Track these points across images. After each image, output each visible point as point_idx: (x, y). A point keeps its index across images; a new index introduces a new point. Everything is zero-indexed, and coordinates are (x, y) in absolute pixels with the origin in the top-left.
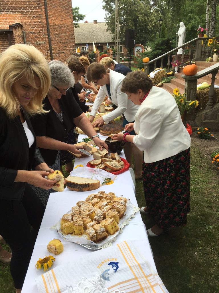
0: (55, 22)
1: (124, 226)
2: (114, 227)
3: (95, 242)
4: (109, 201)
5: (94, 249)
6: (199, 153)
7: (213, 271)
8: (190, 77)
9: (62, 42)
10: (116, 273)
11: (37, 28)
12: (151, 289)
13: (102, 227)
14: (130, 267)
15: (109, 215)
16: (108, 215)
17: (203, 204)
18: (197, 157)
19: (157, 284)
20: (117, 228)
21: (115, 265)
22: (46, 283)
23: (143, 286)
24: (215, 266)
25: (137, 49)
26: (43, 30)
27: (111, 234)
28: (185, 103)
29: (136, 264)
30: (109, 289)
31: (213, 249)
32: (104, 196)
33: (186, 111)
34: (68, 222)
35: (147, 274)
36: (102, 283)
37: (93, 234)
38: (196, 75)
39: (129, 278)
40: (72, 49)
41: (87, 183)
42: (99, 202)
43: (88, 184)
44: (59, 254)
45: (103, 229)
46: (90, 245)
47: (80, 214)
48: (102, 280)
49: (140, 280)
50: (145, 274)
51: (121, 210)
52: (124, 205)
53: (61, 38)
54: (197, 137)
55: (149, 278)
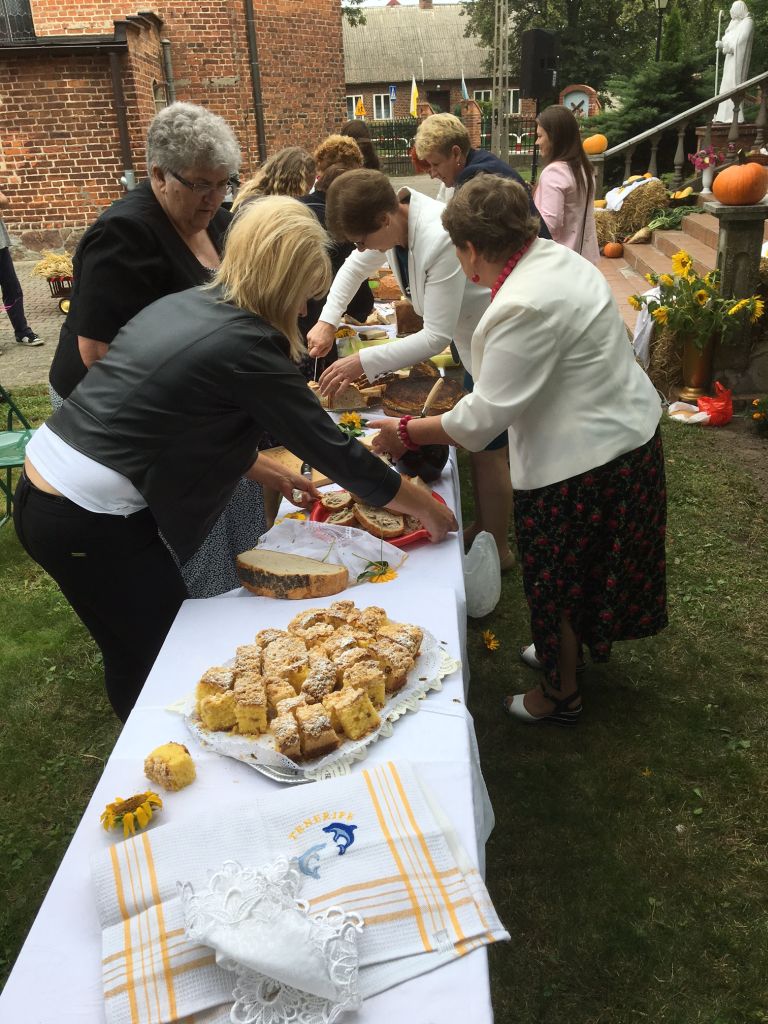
0: (274, 8)
1: (401, 715)
2: (362, 715)
3: (296, 759)
4: (360, 634)
5: (290, 781)
6: (744, 488)
7: (730, 888)
8: (737, 209)
9: (299, 80)
10: (343, 857)
11: (210, 28)
12: (446, 913)
13: (321, 715)
14: (390, 842)
15: (353, 677)
16: (349, 677)
17: (730, 665)
18: (735, 501)
19: (468, 900)
20: (373, 720)
21: (344, 832)
22: (119, 870)
23: (422, 902)
24: (739, 872)
25: (572, 104)
26: (235, 35)
27: (351, 739)
28: (716, 306)
29: (413, 833)
30: (312, 902)
31: (740, 819)
32: (349, 619)
33: (716, 335)
34: (217, 694)
35: (440, 867)
36: (293, 884)
37: (288, 733)
38: (762, 204)
39: (381, 877)
40: (333, 105)
41: (302, 573)
42: (327, 636)
43: (307, 577)
44: (181, 788)
45: (325, 719)
46: (278, 768)
47: (261, 670)
48: (294, 874)
49: (414, 883)
50: (437, 867)
51: (396, 664)
52: (409, 648)
53: (295, 64)
54: (750, 429)
55: (444, 881)
